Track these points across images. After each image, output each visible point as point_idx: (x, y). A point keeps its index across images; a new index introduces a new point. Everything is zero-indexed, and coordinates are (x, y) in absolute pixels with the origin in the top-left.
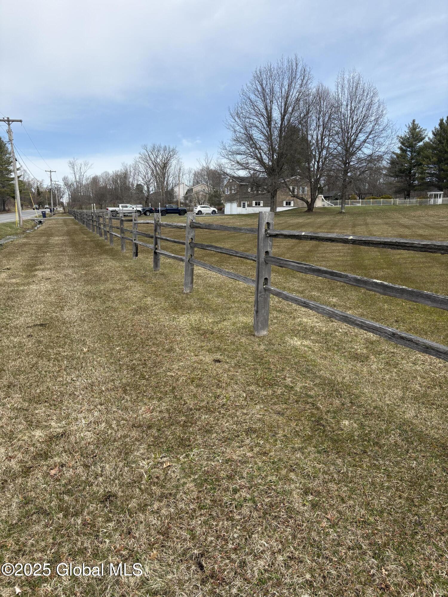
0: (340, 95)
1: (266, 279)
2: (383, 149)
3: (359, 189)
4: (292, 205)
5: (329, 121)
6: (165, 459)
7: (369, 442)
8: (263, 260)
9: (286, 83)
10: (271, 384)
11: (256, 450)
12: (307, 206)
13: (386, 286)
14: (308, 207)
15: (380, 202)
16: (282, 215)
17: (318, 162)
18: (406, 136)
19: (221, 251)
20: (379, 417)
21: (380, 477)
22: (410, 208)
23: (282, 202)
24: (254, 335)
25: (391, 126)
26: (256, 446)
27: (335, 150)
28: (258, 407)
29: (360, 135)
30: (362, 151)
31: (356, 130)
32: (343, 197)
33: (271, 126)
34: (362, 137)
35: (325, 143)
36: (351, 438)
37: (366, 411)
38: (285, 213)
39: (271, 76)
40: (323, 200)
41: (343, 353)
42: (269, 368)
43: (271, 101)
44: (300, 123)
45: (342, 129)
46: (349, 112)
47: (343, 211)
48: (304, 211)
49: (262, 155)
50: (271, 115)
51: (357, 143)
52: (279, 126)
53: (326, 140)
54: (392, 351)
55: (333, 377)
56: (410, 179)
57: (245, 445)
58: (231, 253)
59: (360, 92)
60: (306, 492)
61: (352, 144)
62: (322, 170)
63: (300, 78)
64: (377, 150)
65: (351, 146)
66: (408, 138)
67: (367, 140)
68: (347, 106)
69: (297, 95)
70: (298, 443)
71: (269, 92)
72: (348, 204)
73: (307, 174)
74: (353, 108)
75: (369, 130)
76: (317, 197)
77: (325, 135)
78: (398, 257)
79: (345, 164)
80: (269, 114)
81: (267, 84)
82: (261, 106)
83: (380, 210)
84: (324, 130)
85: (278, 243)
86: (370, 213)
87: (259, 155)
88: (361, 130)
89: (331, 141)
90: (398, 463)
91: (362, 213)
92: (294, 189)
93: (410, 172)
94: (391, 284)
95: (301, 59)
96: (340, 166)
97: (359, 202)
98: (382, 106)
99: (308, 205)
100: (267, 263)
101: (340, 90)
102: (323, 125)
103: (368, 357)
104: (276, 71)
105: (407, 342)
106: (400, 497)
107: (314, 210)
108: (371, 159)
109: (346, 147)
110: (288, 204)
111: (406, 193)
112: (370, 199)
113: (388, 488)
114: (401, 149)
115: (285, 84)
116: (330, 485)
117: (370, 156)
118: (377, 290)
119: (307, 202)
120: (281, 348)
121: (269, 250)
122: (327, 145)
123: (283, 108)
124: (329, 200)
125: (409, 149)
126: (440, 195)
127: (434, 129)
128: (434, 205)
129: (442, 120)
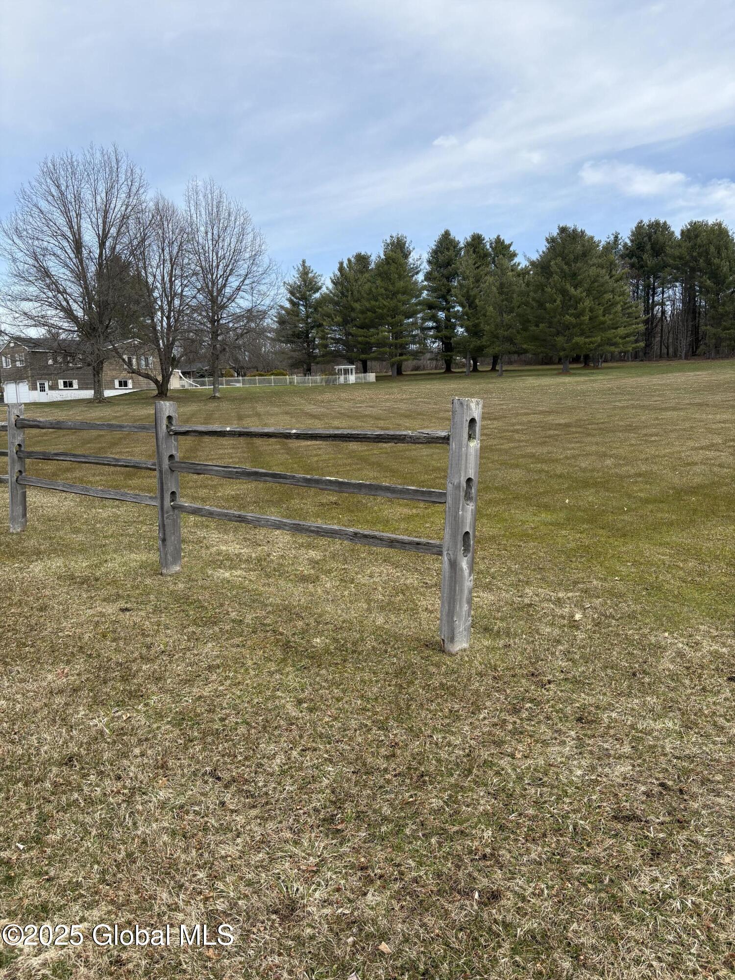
0: (195, 216)
1: (173, 493)
2: (267, 302)
3: (236, 360)
4: (130, 385)
5: (180, 254)
6: (120, 713)
7: (347, 651)
8: (167, 467)
9: (102, 187)
10: (214, 622)
11: (228, 682)
12: (156, 388)
13: (342, 483)
14: (158, 389)
15: (269, 382)
16: (116, 402)
17: (168, 318)
18: (295, 283)
19: (87, 460)
20: (350, 630)
21: (366, 676)
22: (314, 389)
23: (113, 382)
24: (161, 574)
25: (275, 268)
26: (225, 680)
27: (194, 300)
28: (210, 645)
29: (231, 279)
30: (236, 303)
31: (225, 271)
32: (214, 373)
33: (81, 255)
34: (234, 282)
35: (177, 288)
36: (327, 651)
37: (335, 626)
38: (121, 400)
39: (74, 173)
40: (181, 377)
41: (287, 577)
42: (202, 607)
43: (79, 215)
44: (132, 253)
45: (201, 267)
46: (210, 242)
47: (217, 395)
48: (152, 395)
49: (71, 304)
50: (80, 238)
51: (228, 291)
52: (97, 256)
53: (178, 283)
54: (343, 567)
55: (287, 602)
56: (308, 345)
57: (212, 681)
58: (106, 462)
59: (224, 214)
60: (300, 702)
61: (220, 291)
62: (176, 330)
63: (125, 183)
64: (258, 302)
65: (218, 295)
66: (299, 287)
67: (243, 287)
68: (206, 233)
69: (123, 208)
70: (273, 667)
71: (73, 200)
72: (222, 384)
73: (150, 336)
74: (216, 237)
75: (243, 272)
76: (171, 373)
77: (175, 276)
78: (316, 459)
79: (213, 321)
80: (77, 236)
81: (67, 186)
82: (61, 221)
83: (272, 392)
84: (172, 267)
85: (127, 448)
86: (258, 397)
87: (64, 304)
88: (232, 270)
89: (186, 286)
90: (380, 662)
91: (246, 399)
92: (130, 359)
93: (307, 337)
94: (346, 480)
95: (124, 154)
96: (205, 325)
97: (238, 381)
98: (258, 238)
99: (158, 386)
100: (172, 471)
101: (193, 208)
102: (171, 259)
103: (317, 577)
104: (82, 167)
105: (371, 540)
106: (389, 685)
107: (168, 394)
108: (251, 315)
109: (212, 296)
110: (123, 384)
111: (305, 366)
112: (255, 376)
113: (377, 681)
114: (291, 301)
115: (100, 190)
116: (321, 692)
117: (249, 310)
118: (331, 488)
119: (156, 382)
120: (207, 583)
121: (174, 453)
122: (179, 291)
123: (101, 227)
124: (190, 378)
125: (301, 303)
126: (351, 370)
127: (332, 276)
128: (346, 385)
129: (341, 264)
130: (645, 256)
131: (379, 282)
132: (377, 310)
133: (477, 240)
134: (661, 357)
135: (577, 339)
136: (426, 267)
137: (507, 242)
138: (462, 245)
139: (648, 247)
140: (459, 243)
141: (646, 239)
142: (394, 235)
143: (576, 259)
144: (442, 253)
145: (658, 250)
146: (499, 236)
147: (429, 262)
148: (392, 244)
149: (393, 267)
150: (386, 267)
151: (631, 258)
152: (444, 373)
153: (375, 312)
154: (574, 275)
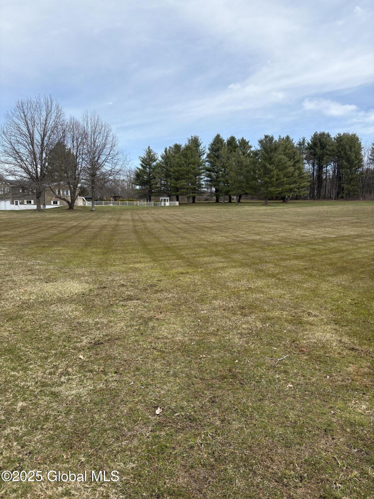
0: (86, 127)
4: (58, 203)
14: (69, 206)
15: (126, 204)
18: (145, 157)
23: (50, 202)
29: (101, 157)
30: (103, 168)
38: (53, 210)
40: (84, 200)
47: (94, 209)
48: (67, 209)
50: (33, 136)
51: (99, 162)
56: (150, 187)
66: (147, 159)
72: (96, 205)
76: (76, 199)
82: (25, 129)
87: (25, 166)
92: (59, 192)
95: (54, 99)
97: (111, 203)
99: (69, 204)
107: (74, 208)
109: (92, 164)
110: (55, 203)
114: (142, 166)
119: (68, 202)
123: (42, 132)
124: (89, 201)
125: (147, 167)
126: (168, 200)
127: (161, 154)
128: (165, 207)
129: (166, 149)
130: (317, 149)
131: (182, 158)
132: (180, 172)
133: (233, 139)
134: (325, 198)
135: (269, 189)
136: (208, 151)
137: (247, 141)
138: (225, 141)
139: (319, 145)
140: (224, 140)
141: (318, 141)
142: (193, 136)
143: (271, 151)
144: (215, 145)
145: (323, 146)
146: (243, 138)
147: (209, 149)
148: (192, 140)
149: (189, 152)
150: (186, 152)
151: (310, 150)
152: (215, 203)
153: (179, 173)
154: (270, 158)
